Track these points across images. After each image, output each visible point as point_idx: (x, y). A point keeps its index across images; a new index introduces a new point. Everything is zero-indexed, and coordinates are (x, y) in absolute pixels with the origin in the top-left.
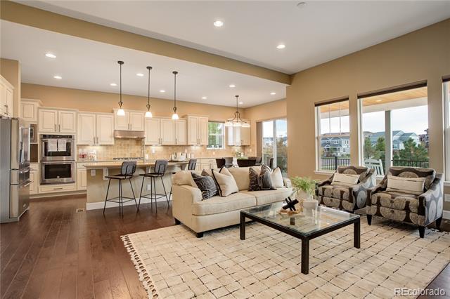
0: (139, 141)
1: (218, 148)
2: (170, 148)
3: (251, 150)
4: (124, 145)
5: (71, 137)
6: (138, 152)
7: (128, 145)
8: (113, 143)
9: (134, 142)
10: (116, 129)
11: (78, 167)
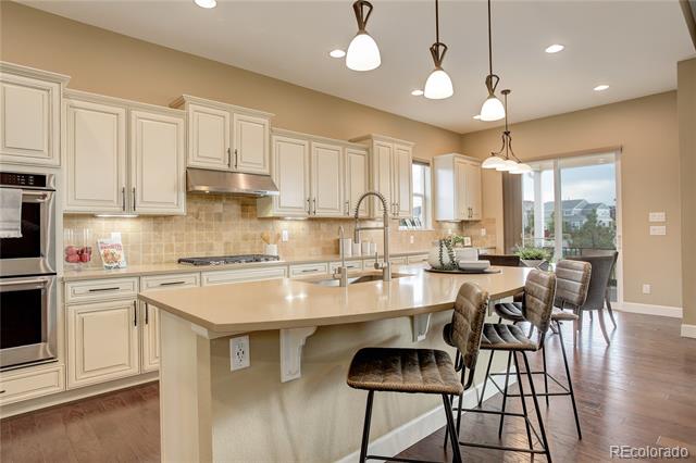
0: (249, 204)
1: (411, 227)
2: (323, 226)
3: (483, 232)
4: (208, 216)
5: (40, 181)
6: (245, 238)
7: (219, 217)
8: (182, 210)
9: (235, 208)
10: (192, 163)
11: (69, 298)
